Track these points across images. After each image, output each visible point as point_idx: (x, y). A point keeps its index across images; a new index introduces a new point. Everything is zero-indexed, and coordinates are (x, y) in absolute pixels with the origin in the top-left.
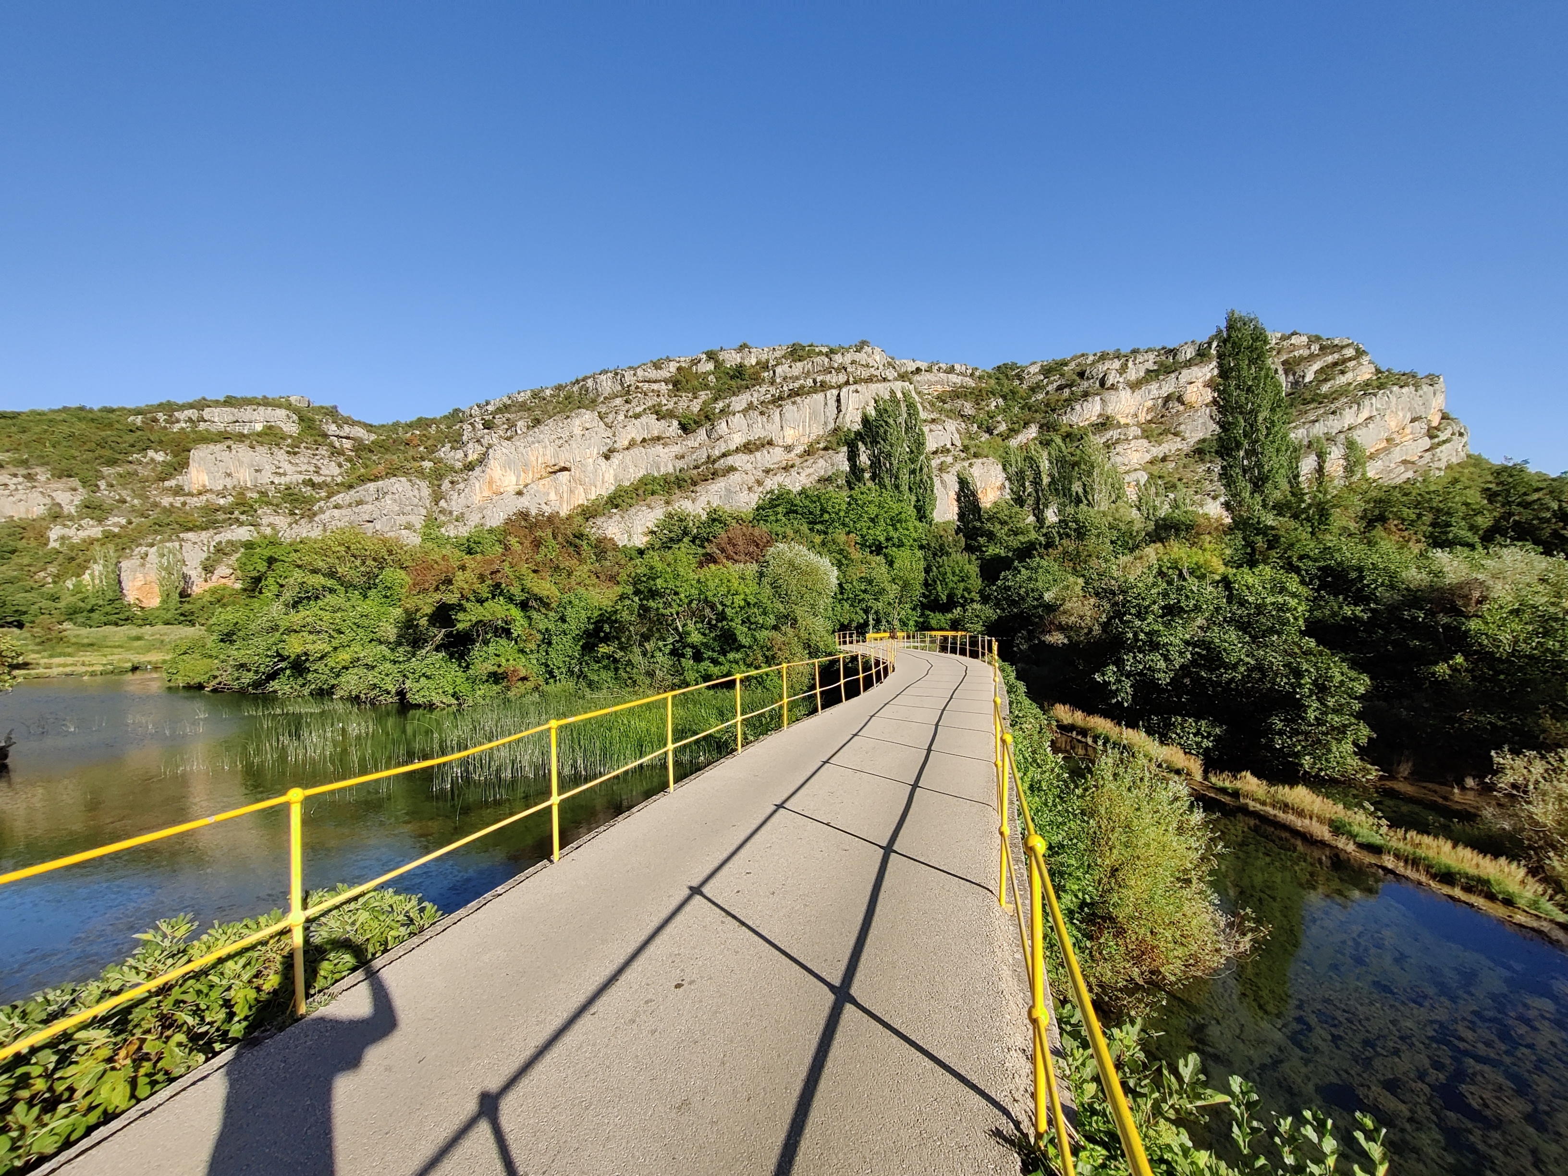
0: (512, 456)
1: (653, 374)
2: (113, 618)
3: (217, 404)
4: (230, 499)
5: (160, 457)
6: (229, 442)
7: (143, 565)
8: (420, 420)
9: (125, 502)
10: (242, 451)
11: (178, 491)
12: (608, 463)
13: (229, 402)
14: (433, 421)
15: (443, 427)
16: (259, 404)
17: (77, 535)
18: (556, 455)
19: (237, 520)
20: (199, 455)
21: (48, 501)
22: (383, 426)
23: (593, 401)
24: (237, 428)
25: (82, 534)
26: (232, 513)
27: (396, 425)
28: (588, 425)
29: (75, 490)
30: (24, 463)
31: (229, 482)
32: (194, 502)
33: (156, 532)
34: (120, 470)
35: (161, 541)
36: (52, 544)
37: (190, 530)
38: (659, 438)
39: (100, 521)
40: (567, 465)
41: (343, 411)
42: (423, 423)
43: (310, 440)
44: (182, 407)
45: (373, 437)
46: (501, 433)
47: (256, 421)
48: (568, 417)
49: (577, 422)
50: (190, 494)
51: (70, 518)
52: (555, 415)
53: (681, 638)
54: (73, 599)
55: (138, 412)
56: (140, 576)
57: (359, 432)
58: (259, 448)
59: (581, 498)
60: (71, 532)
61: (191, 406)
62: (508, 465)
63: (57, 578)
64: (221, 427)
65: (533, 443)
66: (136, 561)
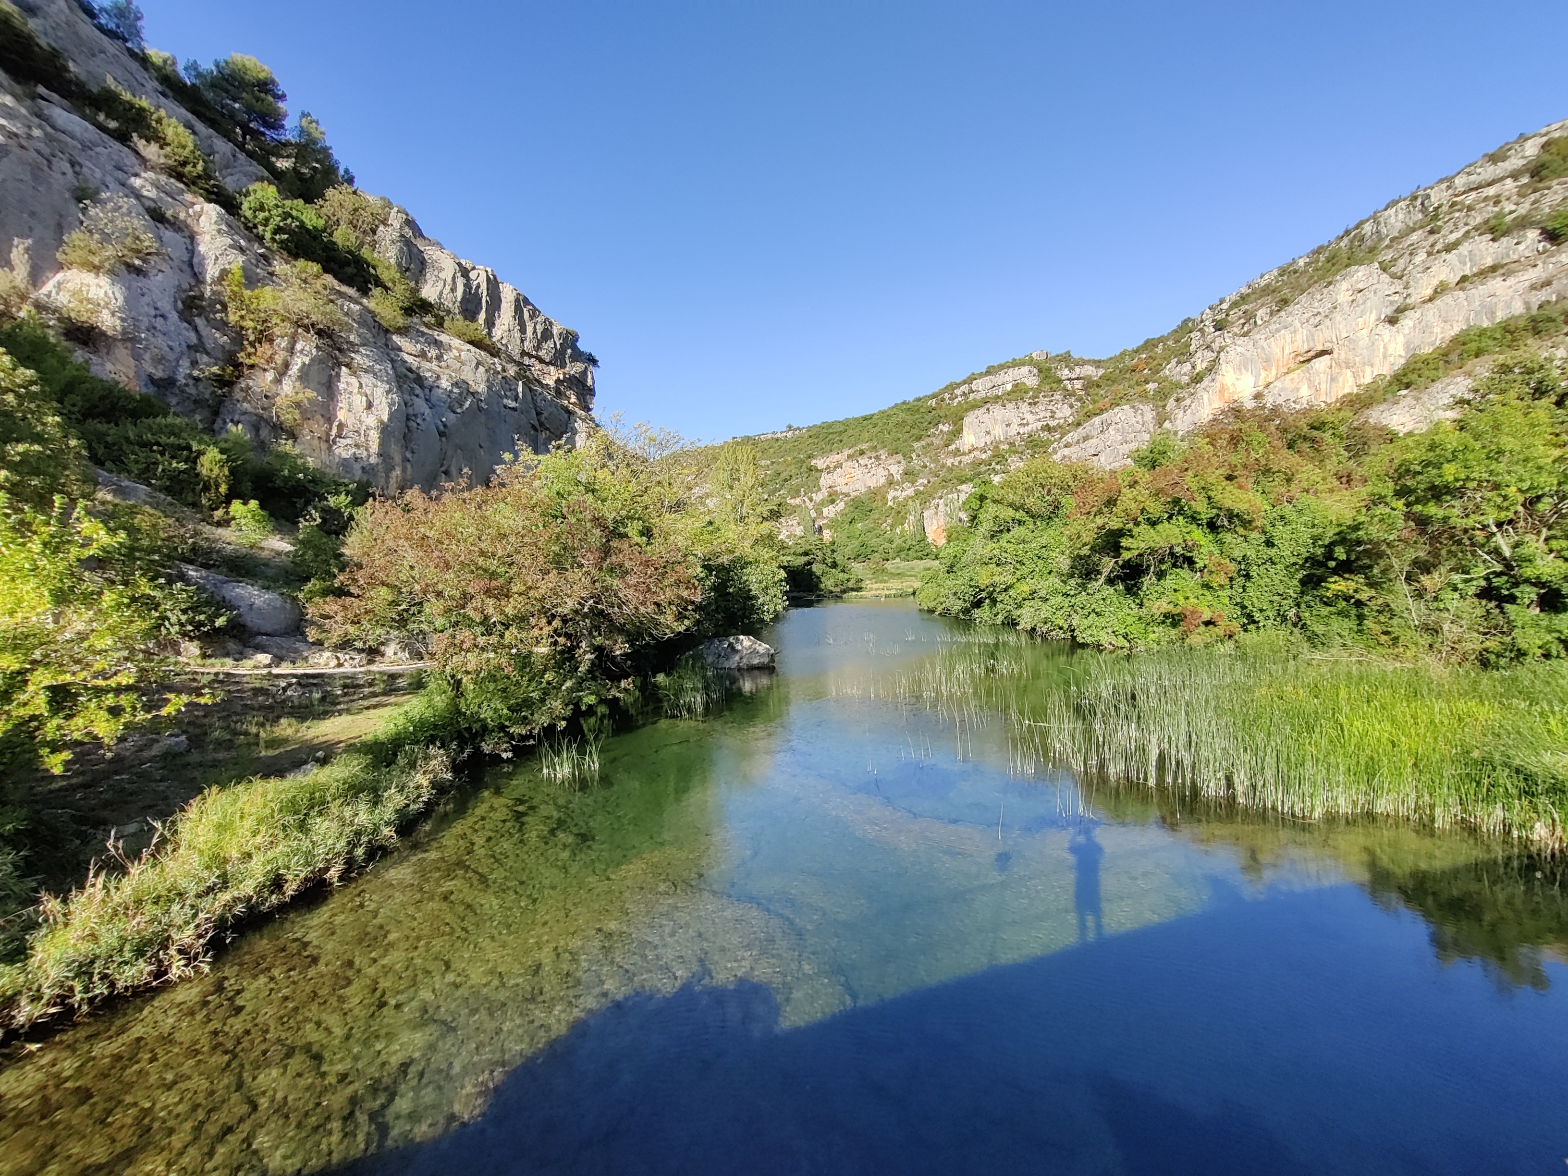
0: (1248, 355)
1: (1489, 171)
2: (920, 554)
3: (981, 375)
4: (989, 453)
5: (945, 428)
6: (988, 405)
7: (936, 513)
8: (1147, 342)
9: (926, 467)
10: (997, 410)
11: (957, 453)
12: (1394, 329)
13: (990, 371)
14: (1161, 340)
15: (1170, 343)
16: (1009, 367)
17: (901, 495)
18: (1311, 337)
19: (994, 469)
20: (969, 420)
21: (886, 473)
22: (1111, 359)
23: (1371, 250)
24: (995, 392)
25: (904, 494)
26: (990, 465)
27: (1123, 354)
28: (1361, 286)
29: (900, 462)
30: (875, 448)
31: (988, 439)
32: (966, 459)
33: (944, 487)
34: (923, 443)
35: (947, 494)
36: (890, 503)
37: (963, 482)
38: (1494, 269)
39: (913, 483)
40: (1328, 346)
41: (1076, 355)
42: (1150, 345)
43: (1047, 387)
44: (959, 385)
45: (1101, 372)
46: (1236, 330)
47: (1007, 383)
48: (1330, 283)
49: (1344, 285)
50: (964, 454)
51: (898, 483)
52: (1310, 286)
53: (1509, 567)
54: (900, 541)
55: (934, 396)
56: (935, 522)
57: (1089, 370)
58: (1009, 406)
59: (1347, 385)
60: (898, 493)
61: (964, 382)
62: (1244, 365)
63: (892, 527)
64: (983, 394)
65: (1278, 330)
66: (932, 511)
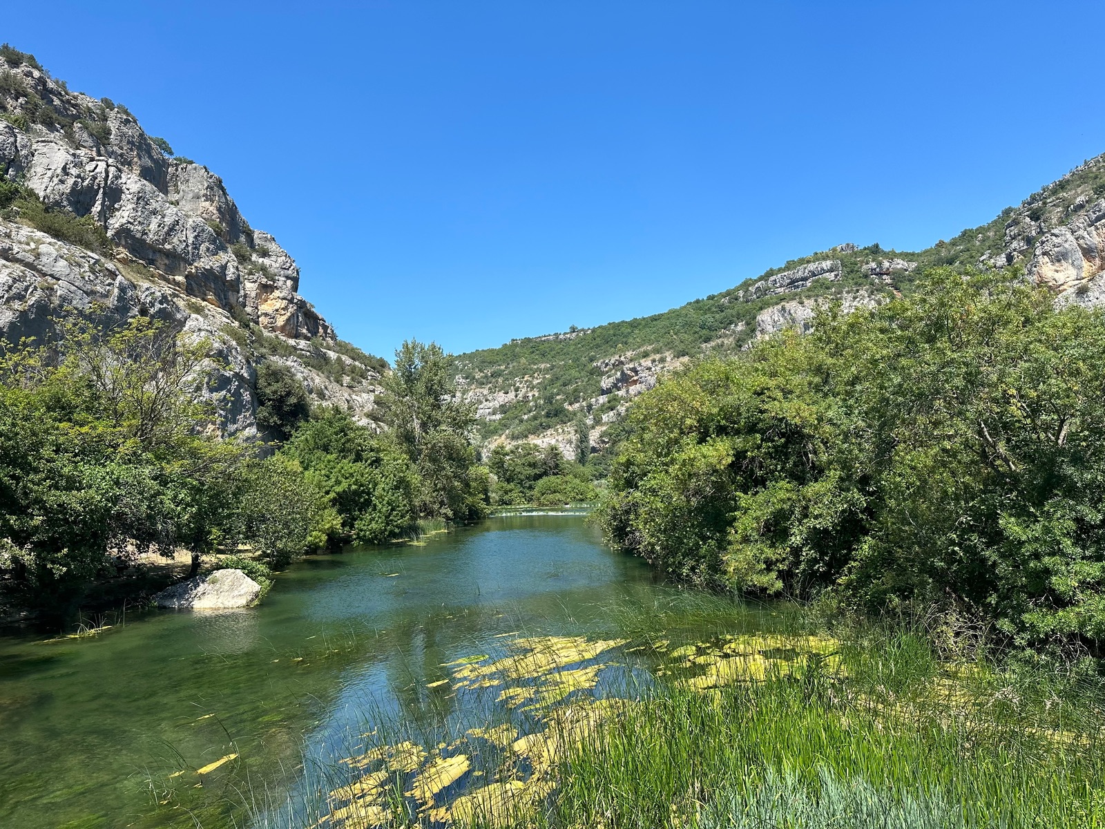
3: (780, 270)
5: (738, 328)
8: (964, 233)
14: (981, 230)
20: (763, 318)
22: (926, 252)
27: (941, 244)
41: (885, 247)
42: (967, 236)
43: (852, 283)
44: (754, 282)
45: (914, 265)
47: (807, 278)
55: (728, 293)
57: (900, 264)
61: (761, 279)
64: (780, 291)
